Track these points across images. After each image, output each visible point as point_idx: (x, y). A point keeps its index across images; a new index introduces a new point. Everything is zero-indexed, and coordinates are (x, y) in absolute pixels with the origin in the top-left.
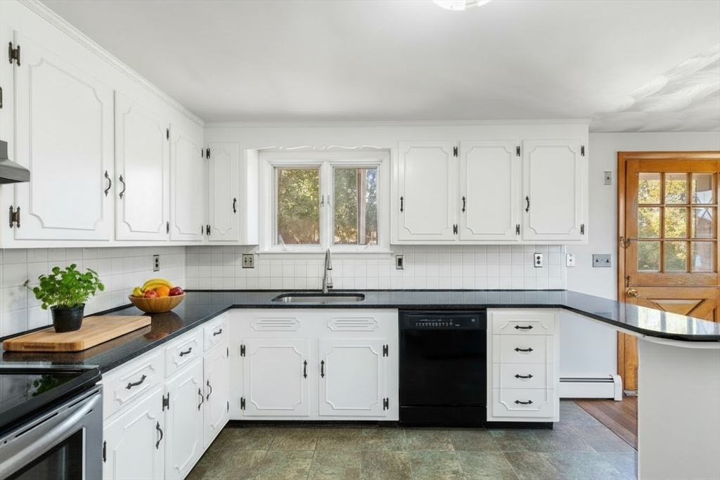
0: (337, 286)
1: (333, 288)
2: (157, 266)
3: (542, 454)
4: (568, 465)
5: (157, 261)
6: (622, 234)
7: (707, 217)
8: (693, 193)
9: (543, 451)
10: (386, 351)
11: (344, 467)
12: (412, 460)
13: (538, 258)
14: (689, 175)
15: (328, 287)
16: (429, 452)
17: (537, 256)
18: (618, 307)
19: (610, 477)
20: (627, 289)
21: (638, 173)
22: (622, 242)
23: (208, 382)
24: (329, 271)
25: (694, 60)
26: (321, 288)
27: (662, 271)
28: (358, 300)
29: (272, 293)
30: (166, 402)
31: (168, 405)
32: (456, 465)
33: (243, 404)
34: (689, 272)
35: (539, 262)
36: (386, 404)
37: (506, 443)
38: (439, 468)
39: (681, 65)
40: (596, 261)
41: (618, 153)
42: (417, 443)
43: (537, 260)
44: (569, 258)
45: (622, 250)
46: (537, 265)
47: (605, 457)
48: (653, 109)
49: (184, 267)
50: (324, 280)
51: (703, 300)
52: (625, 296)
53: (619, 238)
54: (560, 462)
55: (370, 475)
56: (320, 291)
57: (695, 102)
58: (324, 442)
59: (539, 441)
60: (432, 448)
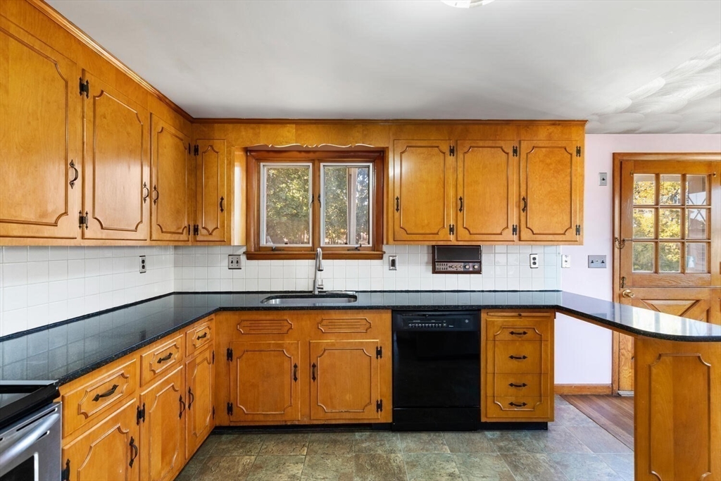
0: (328, 288)
1: (324, 290)
2: (143, 267)
3: (538, 455)
4: (566, 466)
5: (143, 262)
6: (617, 235)
7: (699, 218)
8: (687, 194)
9: (540, 453)
10: (379, 353)
11: (337, 471)
12: (407, 463)
13: (534, 259)
14: (684, 177)
15: (318, 288)
16: (425, 455)
17: (532, 256)
18: (614, 307)
19: (607, 477)
20: (622, 289)
21: (633, 174)
22: (617, 243)
23: (190, 390)
24: (320, 272)
25: (692, 62)
26: (311, 289)
27: (656, 272)
28: (349, 302)
29: (260, 295)
30: (141, 414)
31: (144, 417)
32: (452, 467)
33: (230, 409)
34: (683, 272)
35: (535, 263)
36: (379, 406)
37: (502, 444)
38: (434, 470)
39: (679, 67)
40: (591, 262)
41: (614, 154)
42: (412, 445)
43: (532, 261)
44: (564, 259)
45: (617, 251)
46: (533, 266)
47: (601, 457)
48: (650, 110)
49: (173, 268)
50: (314, 282)
51: (697, 301)
52: (620, 297)
53: (614, 239)
54: (558, 463)
55: (364, 479)
56: (311, 292)
57: (691, 104)
58: (316, 446)
59: (535, 442)
60: (427, 451)
